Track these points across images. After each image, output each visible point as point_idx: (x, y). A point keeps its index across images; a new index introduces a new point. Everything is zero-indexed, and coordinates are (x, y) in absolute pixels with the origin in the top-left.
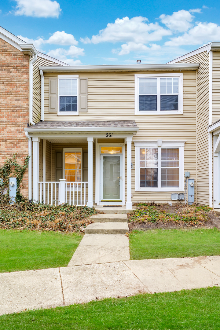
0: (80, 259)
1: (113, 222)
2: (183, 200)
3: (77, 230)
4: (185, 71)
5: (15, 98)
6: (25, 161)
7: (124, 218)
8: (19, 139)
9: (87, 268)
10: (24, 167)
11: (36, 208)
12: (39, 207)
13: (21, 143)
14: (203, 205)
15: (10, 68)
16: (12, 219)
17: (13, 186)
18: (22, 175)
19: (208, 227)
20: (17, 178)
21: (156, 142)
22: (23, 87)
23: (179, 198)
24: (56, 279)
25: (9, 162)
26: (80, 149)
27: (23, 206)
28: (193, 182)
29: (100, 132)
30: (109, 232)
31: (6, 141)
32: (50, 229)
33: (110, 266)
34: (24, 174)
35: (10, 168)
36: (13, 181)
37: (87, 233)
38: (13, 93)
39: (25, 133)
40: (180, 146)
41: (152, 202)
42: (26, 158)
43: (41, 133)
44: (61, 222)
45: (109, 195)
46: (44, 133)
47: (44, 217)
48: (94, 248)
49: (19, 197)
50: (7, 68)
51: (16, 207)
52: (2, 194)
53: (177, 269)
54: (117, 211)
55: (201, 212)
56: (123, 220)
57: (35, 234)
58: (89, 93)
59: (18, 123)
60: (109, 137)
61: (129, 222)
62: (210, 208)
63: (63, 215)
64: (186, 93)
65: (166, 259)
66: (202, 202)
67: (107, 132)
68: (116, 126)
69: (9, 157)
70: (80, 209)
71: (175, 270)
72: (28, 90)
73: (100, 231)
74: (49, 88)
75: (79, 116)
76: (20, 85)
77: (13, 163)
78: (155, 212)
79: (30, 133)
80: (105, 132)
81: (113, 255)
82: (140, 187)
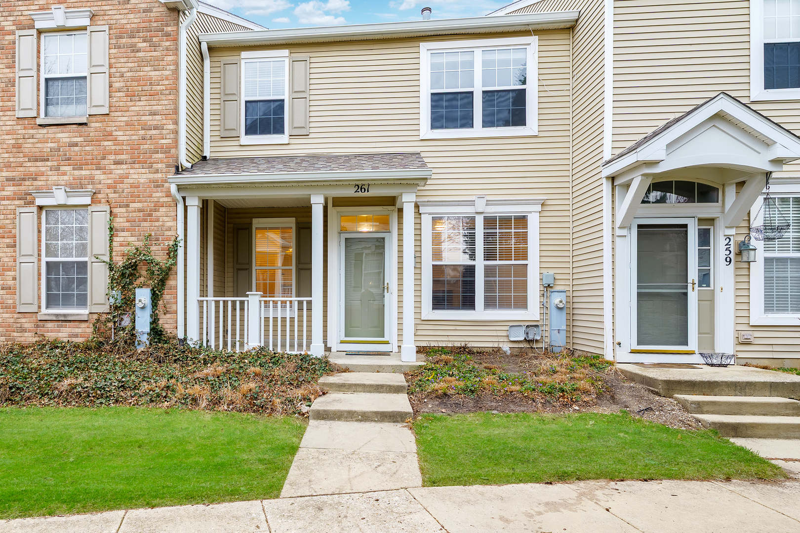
0: (306, 480)
1: (372, 394)
2: (537, 341)
3: (291, 412)
4: (542, 31)
5: (147, 108)
6: (169, 250)
7: (400, 384)
8: (155, 200)
9: (325, 503)
10: (168, 265)
11: (195, 358)
12: (201, 356)
13: (161, 210)
14: (589, 355)
15: (136, 40)
16: (145, 383)
17: (143, 308)
18: (163, 282)
19: (606, 410)
20: (153, 289)
21: (472, 203)
22: (166, 82)
23: (528, 337)
24: (258, 527)
25: (135, 254)
26: (291, 222)
27: (165, 354)
28: (563, 297)
29: (341, 183)
30: (365, 417)
31: (128, 206)
32: (231, 407)
33: (377, 500)
34: (167, 279)
35: (136, 267)
36: (143, 296)
37: (314, 419)
38: (143, 98)
39: (169, 188)
40: (530, 212)
41: (463, 344)
42: (171, 243)
43: (206, 186)
44: (254, 391)
45: (358, 327)
46: (213, 186)
47: (215, 380)
48: (335, 455)
49: (156, 333)
50: (129, 41)
51: (151, 354)
52: (120, 325)
53: (540, 513)
54: (380, 366)
55: (586, 372)
56: (397, 389)
57: (197, 420)
58: (312, 92)
59: (155, 166)
60: (360, 194)
61: (410, 393)
62: (608, 362)
63: (256, 375)
64: (545, 83)
65: (509, 487)
66: (586, 346)
67: (357, 183)
68: (378, 168)
69: (136, 242)
70: (294, 361)
71: (534, 513)
72: (176, 89)
73: (345, 414)
74: (222, 83)
75: (288, 144)
76: (159, 79)
77: (144, 255)
78: (471, 371)
79: (180, 188)
80: (351, 183)
81: (382, 473)
82: (433, 309)
